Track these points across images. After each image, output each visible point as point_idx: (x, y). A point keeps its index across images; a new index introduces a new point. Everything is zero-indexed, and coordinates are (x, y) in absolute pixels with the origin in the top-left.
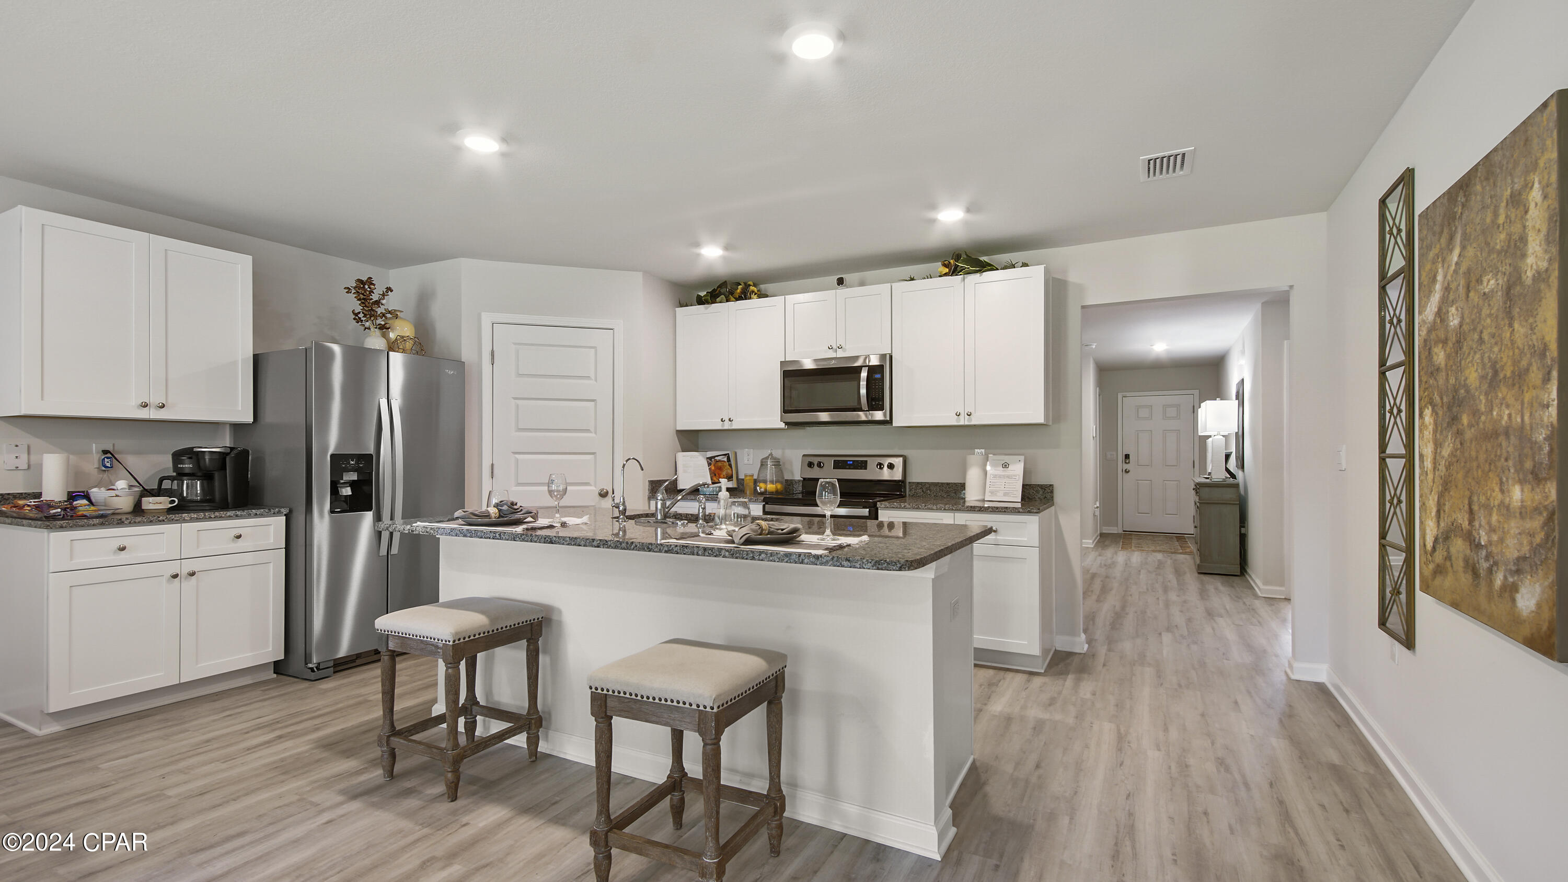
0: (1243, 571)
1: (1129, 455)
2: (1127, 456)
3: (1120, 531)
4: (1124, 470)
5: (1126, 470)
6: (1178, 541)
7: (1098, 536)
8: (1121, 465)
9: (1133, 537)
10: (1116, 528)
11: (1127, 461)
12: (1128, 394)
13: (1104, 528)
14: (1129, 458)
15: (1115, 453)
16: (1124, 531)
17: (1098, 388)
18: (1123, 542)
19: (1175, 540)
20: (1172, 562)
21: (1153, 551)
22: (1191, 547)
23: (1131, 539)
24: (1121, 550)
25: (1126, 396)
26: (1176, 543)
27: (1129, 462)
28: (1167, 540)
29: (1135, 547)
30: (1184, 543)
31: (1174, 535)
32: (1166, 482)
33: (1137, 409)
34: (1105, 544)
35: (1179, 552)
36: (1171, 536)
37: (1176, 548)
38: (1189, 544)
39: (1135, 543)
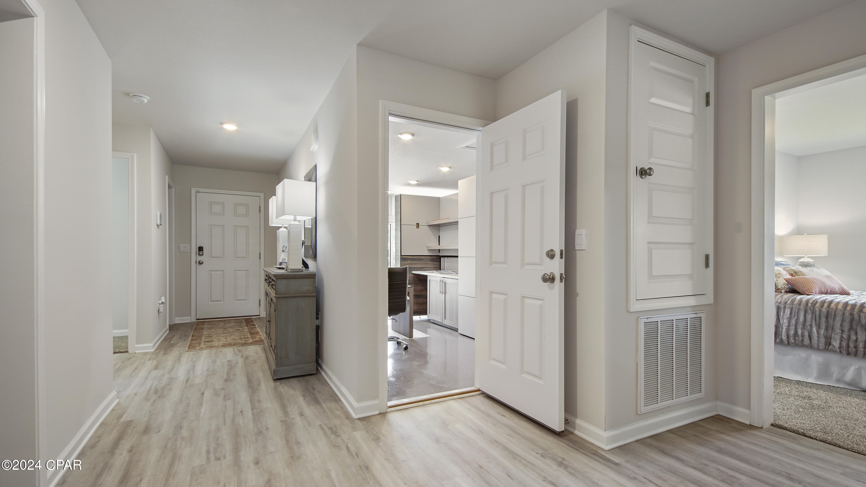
0: (319, 368)
1: (202, 247)
2: (201, 249)
3: (194, 320)
4: (197, 262)
5: (199, 261)
6: (247, 326)
7: (167, 330)
8: (194, 257)
9: (205, 326)
10: (189, 317)
11: (201, 253)
12: (201, 190)
13: (177, 318)
14: (202, 250)
15: (188, 245)
16: (197, 319)
17: (167, 176)
18: (193, 336)
19: (245, 326)
20: (245, 362)
21: (223, 347)
22: (261, 334)
23: (202, 330)
24: (186, 352)
25: (201, 191)
26: (244, 331)
27: (202, 255)
28: (238, 328)
29: (204, 342)
30: (253, 328)
31: (244, 321)
32: (236, 272)
33: (210, 205)
34: (172, 342)
35: (249, 342)
36: (242, 322)
37: (246, 337)
38: (258, 328)
39: (205, 337)
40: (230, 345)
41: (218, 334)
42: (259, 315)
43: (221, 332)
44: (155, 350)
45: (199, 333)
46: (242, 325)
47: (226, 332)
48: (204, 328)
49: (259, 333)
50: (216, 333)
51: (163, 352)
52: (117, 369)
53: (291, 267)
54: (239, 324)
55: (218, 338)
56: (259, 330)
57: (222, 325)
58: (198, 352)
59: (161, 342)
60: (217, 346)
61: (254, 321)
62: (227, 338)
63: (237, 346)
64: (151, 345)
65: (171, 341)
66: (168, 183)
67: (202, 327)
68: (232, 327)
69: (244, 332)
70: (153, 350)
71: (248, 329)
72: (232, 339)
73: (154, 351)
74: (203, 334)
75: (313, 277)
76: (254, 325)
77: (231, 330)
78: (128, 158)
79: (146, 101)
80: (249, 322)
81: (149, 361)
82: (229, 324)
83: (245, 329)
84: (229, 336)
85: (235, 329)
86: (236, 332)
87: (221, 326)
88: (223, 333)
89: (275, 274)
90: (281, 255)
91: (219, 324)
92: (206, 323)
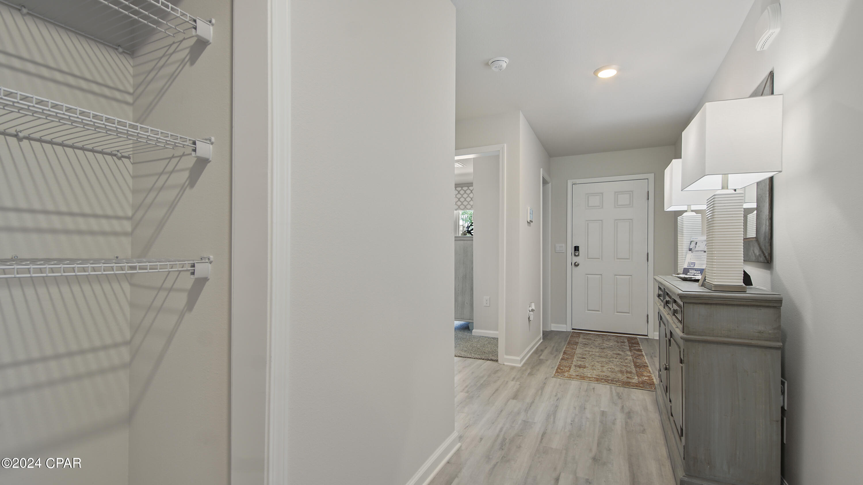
1: (578, 247)
2: (577, 249)
3: (569, 329)
4: (573, 264)
5: (575, 263)
6: (630, 350)
7: (540, 339)
8: (570, 258)
9: (581, 340)
10: (565, 326)
11: (577, 254)
12: (578, 181)
13: (553, 325)
14: (578, 251)
15: (564, 245)
16: (573, 329)
17: (542, 169)
18: (565, 353)
19: (628, 351)
20: (626, 423)
21: (597, 381)
22: (650, 368)
23: (576, 345)
24: (552, 377)
25: (577, 183)
26: (626, 359)
27: (578, 255)
28: (619, 352)
29: (576, 366)
30: (639, 355)
31: (627, 340)
32: (617, 276)
33: (587, 198)
34: (541, 357)
35: (634, 381)
36: (624, 342)
37: (629, 370)
38: (645, 357)
39: (577, 357)
40: (606, 380)
41: (593, 356)
42: (647, 336)
43: (597, 354)
44: (523, 366)
45: (573, 349)
46: (624, 347)
47: (603, 354)
48: (578, 343)
49: (647, 366)
50: (591, 353)
51: (529, 371)
52: (481, 384)
53: (715, 280)
54: (619, 344)
55: (593, 363)
56: (647, 361)
57: (600, 342)
58: (566, 381)
59: (532, 354)
60: (590, 377)
61: (640, 344)
62: (603, 366)
63: (615, 385)
64: (519, 358)
65: (541, 355)
66: (543, 176)
67: (577, 340)
68: (610, 348)
69: (626, 361)
70: (520, 365)
71: (632, 356)
72: (609, 369)
73: (521, 367)
74: (576, 353)
75: (775, 305)
76: (640, 350)
77: (610, 353)
78: (499, 150)
79: (504, 65)
80: (633, 343)
81: (512, 382)
82: (608, 343)
83: (627, 355)
84: (607, 363)
85: (614, 352)
86: (616, 358)
87: (598, 344)
88: (599, 356)
89: (683, 294)
90: (686, 256)
91: (596, 340)
92: (581, 336)
